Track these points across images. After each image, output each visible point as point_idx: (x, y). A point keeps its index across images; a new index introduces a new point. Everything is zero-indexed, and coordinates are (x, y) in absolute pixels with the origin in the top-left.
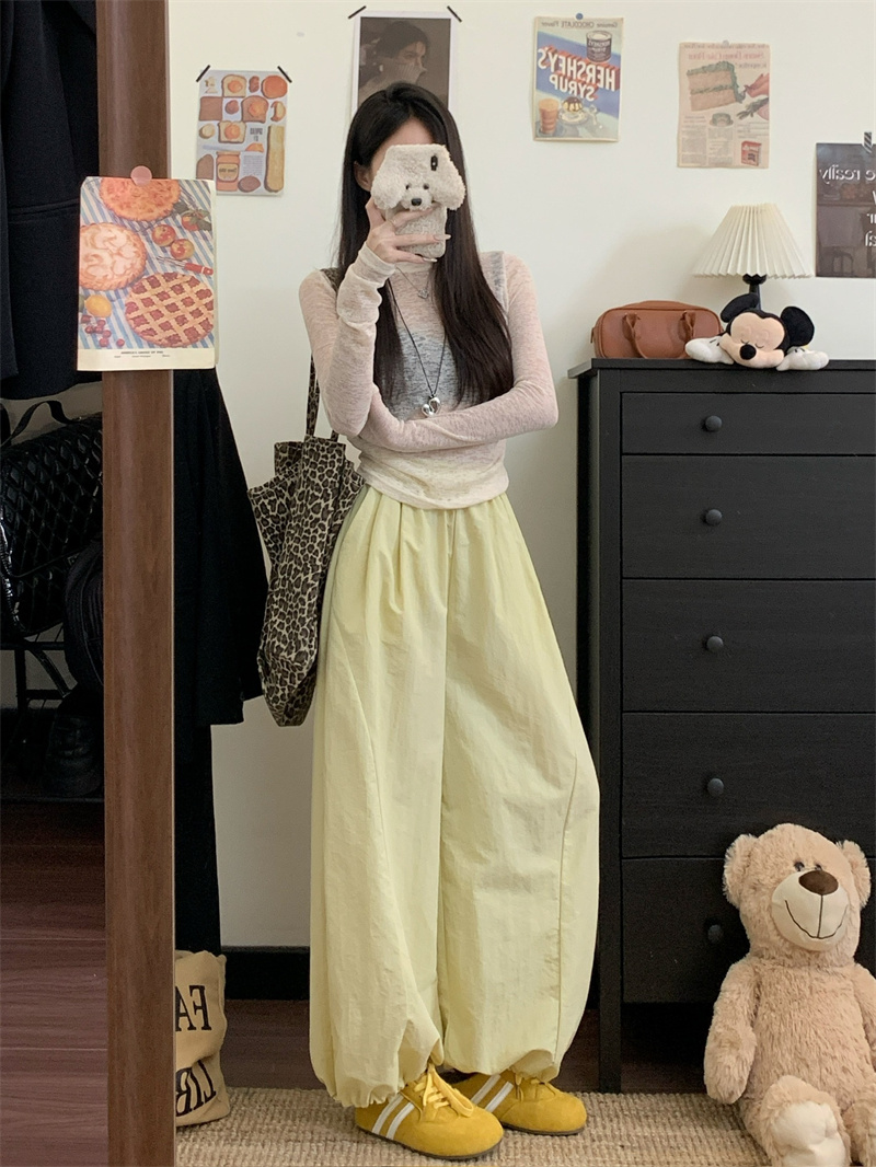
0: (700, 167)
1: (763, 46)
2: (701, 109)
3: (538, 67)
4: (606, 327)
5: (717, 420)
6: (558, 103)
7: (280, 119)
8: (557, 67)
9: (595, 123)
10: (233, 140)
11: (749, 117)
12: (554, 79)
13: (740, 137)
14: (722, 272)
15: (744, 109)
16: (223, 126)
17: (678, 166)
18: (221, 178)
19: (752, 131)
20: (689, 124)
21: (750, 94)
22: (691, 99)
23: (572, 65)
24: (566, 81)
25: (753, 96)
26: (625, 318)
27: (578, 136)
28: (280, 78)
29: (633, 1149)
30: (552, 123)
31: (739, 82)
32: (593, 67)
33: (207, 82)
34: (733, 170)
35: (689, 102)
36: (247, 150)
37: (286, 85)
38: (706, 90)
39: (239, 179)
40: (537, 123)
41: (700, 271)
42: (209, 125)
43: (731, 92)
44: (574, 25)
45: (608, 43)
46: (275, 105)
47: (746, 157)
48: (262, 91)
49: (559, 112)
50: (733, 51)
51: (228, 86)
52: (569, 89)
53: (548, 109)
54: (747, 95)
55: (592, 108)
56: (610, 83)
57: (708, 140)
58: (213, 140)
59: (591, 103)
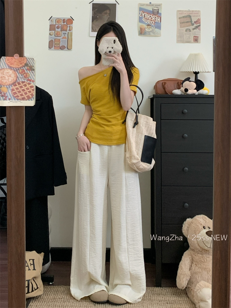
0: (182, 43)
1: (199, 11)
2: (183, 28)
3: (139, 16)
4: (158, 85)
5: (186, 111)
6: (145, 26)
7: (71, 30)
8: (144, 16)
9: (154, 31)
10: (59, 36)
11: (195, 30)
12: (144, 19)
13: (193, 35)
14: (187, 71)
15: (194, 28)
16: (56, 32)
17: (177, 43)
18: (56, 46)
19: (196, 33)
20: (179, 31)
21: (195, 23)
22: (180, 25)
23: (148, 16)
24: (147, 20)
25: (196, 24)
26: (163, 83)
27: (150, 35)
28: (71, 19)
29: (170, 303)
30: (143, 31)
31: (192, 21)
32: (154, 16)
33: (51, 20)
34: (191, 44)
35: (179, 26)
36: (62, 38)
37: (72, 21)
38: (184, 22)
39: (60, 46)
40: (139, 31)
41: (181, 71)
42: (52, 32)
43: (191, 23)
44: (149, 5)
45: (158, 10)
46: (70, 27)
47: (195, 40)
48: (66, 23)
49: (145, 28)
50: (191, 12)
51: (57, 22)
52: (148, 22)
53: (142, 27)
54: (195, 24)
55: (154, 27)
56: (159, 21)
57: (184, 36)
58: (53, 36)
59: (153, 26)
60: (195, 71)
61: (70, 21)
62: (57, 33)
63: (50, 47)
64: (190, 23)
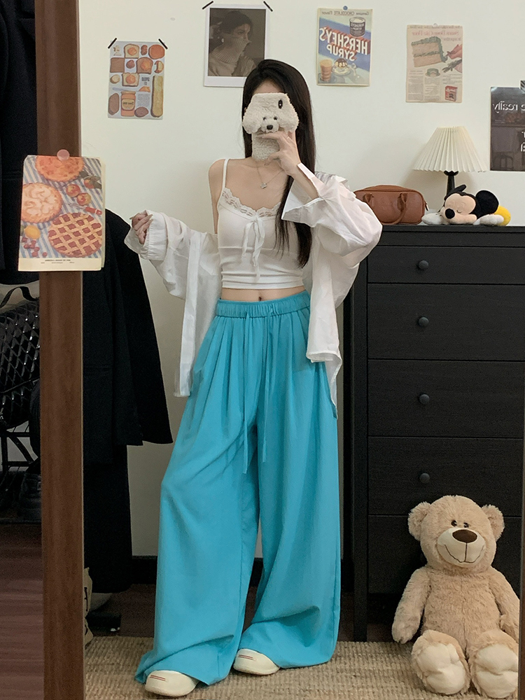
0: (420, 102)
1: (459, 27)
2: (420, 66)
3: (319, 40)
5: (425, 263)
6: (332, 62)
7: (161, 71)
8: (332, 40)
9: (355, 74)
10: (132, 84)
11: (450, 71)
12: (330, 47)
13: (445, 83)
14: (430, 169)
15: (447, 66)
16: (125, 76)
17: (407, 101)
18: (124, 108)
19: (452, 80)
20: (413, 75)
22: (414, 60)
23: (341, 38)
24: (337, 48)
25: (453, 59)
27: (345, 83)
28: (160, 46)
30: (327, 75)
31: (443, 49)
32: (354, 40)
33: (114, 49)
34: (439, 104)
35: (413, 62)
36: (140, 91)
37: (164, 51)
38: (424, 54)
39: (135, 109)
40: (319, 74)
42: (116, 75)
43: (439, 55)
44: (343, 14)
45: (363, 25)
47: (448, 96)
48: (149, 54)
49: (332, 68)
50: (440, 30)
51: (128, 51)
52: (339, 54)
53: (326, 66)
54: (449, 57)
55: (353, 65)
56: (364, 50)
57: (424, 85)
58: (119, 85)
60: (448, 171)
61: (158, 50)
62: (128, 77)
63: (112, 110)
64: (437, 57)
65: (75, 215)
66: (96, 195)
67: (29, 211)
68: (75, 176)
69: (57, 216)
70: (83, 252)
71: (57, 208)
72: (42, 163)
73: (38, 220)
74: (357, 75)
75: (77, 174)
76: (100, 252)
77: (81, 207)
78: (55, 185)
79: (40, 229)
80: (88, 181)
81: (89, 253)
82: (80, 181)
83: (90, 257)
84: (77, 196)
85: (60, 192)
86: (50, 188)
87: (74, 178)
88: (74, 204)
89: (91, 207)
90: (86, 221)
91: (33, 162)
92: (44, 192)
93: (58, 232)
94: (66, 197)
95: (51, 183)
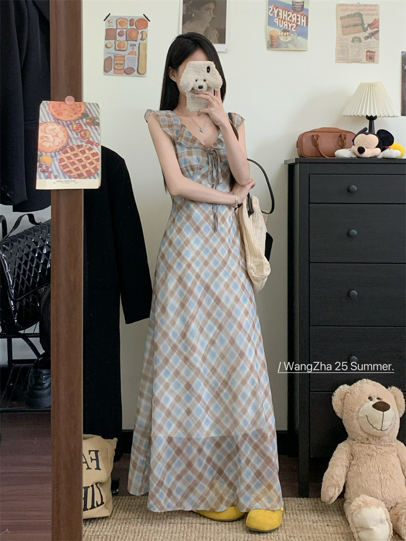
0: (346, 63)
1: (376, 5)
2: (347, 35)
3: (269, 15)
4: (304, 140)
5: (354, 187)
6: (278, 32)
7: (145, 39)
8: (278, 15)
9: (296, 42)
10: (122, 49)
11: (370, 39)
12: (276, 20)
13: (366, 48)
14: (356, 115)
15: (367, 35)
16: (117, 43)
18: (116, 68)
19: (371, 46)
20: (341, 42)
21: (370, 28)
22: (342, 30)
23: (285, 14)
24: (282, 21)
25: (371, 29)
26: (313, 136)
27: (288, 48)
28: (144, 20)
30: (275, 42)
31: (364, 23)
32: (296, 15)
33: (109, 21)
34: (362, 64)
35: (341, 32)
36: (128, 54)
37: (147, 23)
38: (349, 26)
39: (125, 68)
40: (268, 42)
41: (345, 113)
42: (109, 42)
45: (302, 4)
46: (142, 33)
47: (368, 58)
48: (136, 26)
49: (279, 36)
50: (362, 8)
51: (119, 23)
52: (284, 25)
53: (274, 35)
55: (295, 35)
56: (303, 22)
57: (350, 50)
58: (112, 50)
59: (294, 32)
60: (369, 116)
61: (144, 22)
62: (119, 44)
63: (107, 69)
64: (360, 28)
65: (79, 147)
66: (95, 131)
67: (43, 144)
68: (78, 117)
69: (66, 147)
70: (85, 174)
71: (65, 142)
72: (53, 107)
73: (51, 150)
74: (298, 42)
75: (80, 115)
76: (98, 174)
77: (83, 140)
78: (63, 123)
79: (52, 157)
80: (88, 120)
81: (90, 175)
82: (82, 120)
83: (90, 178)
84: (80, 132)
85: (67, 129)
86: (60, 126)
87: (78, 118)
88: (78, 138)
89: (91, 140)
90: (87, 151)
91: (46, 106)
92: (55, 129)
93: (65, 159)
94: (72, 133)
95: (60, 122)
